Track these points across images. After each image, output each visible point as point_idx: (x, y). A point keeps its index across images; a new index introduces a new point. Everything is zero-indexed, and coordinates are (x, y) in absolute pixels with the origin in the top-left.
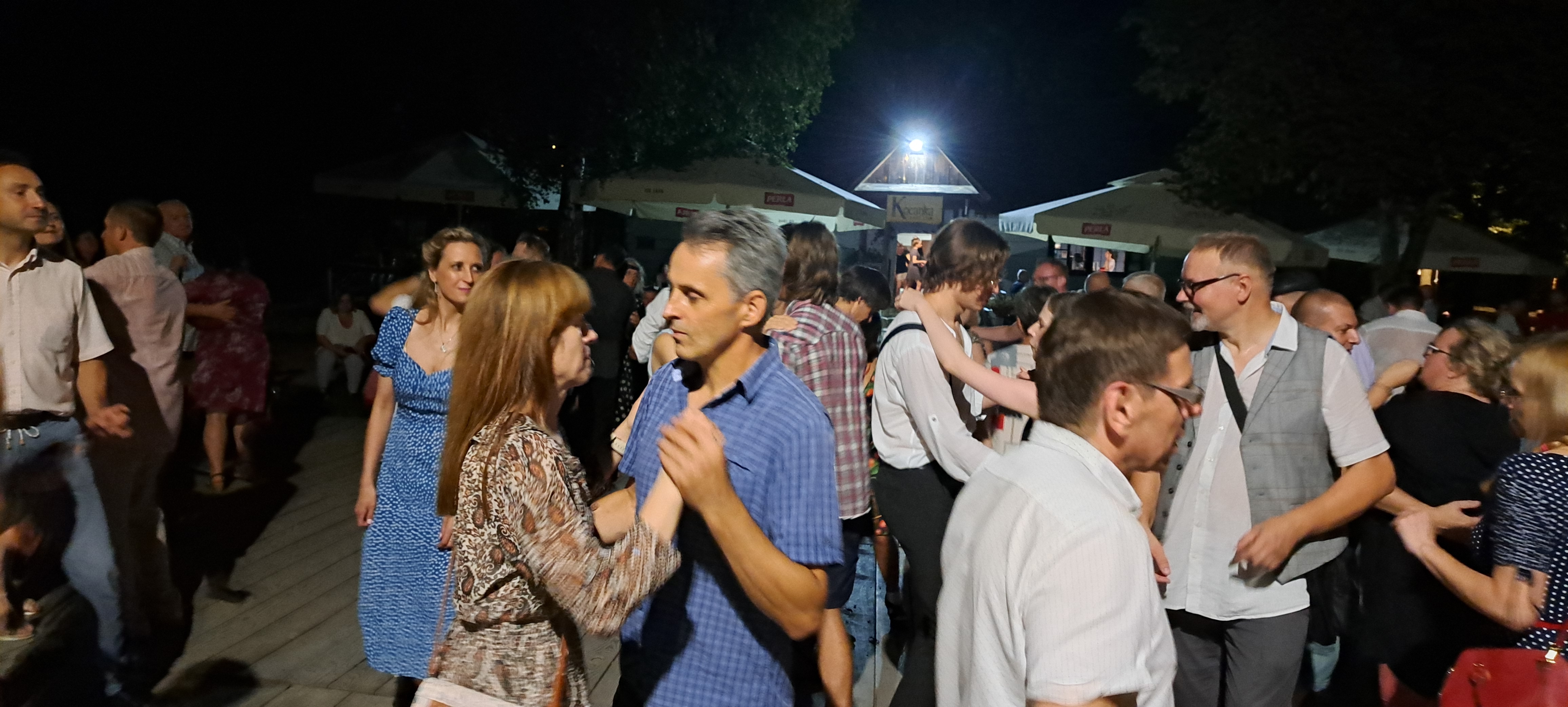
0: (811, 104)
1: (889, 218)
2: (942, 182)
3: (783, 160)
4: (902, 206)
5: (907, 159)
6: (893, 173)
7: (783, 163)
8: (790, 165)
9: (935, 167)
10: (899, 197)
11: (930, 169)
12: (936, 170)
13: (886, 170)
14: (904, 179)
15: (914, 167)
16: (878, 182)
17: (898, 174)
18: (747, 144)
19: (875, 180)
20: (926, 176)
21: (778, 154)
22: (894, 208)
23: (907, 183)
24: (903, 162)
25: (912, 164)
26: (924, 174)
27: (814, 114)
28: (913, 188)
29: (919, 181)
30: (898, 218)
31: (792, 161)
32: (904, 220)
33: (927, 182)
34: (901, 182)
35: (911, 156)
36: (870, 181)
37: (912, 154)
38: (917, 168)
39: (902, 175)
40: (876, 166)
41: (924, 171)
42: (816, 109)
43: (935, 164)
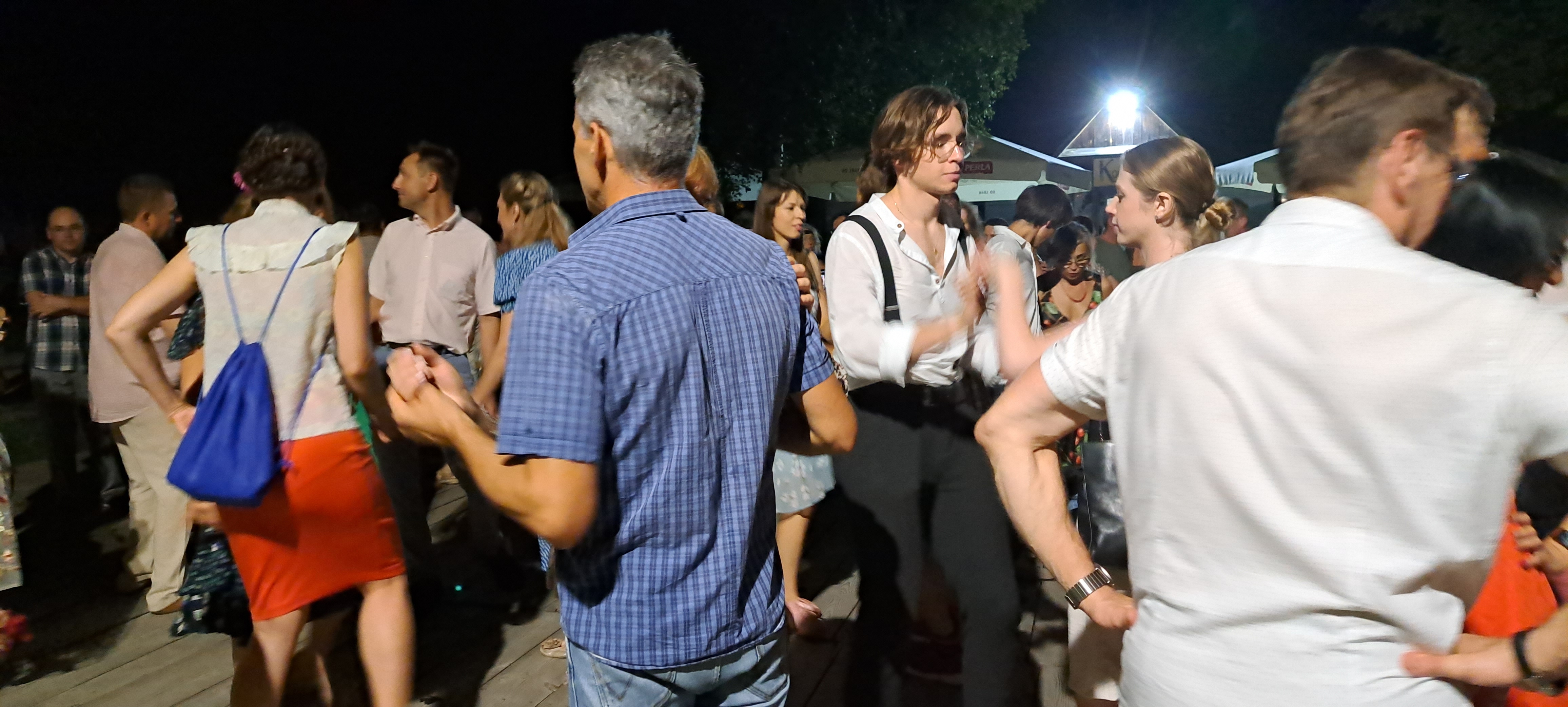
0: (1007, 70)
1: (1097, 184)
3: (980, 129)
4: (1110, 168)
5: (1113, 120)
6: (1099, 137)
7: (980, 132)
8: (988, 134)
9: (1144, 125)
10: (1106, 160)
11: (1138, 127)
12: (1145, 130)
13: (1091, 135)
14: (1111, 141)
15: (1122, 130)
16: (1083, 147)
17: (1103, 137)
19: (1080, 145)
20: (1134, 137)
22: (1101, 172)
23: (1114, 145)
24: (1109, 124)
25: (1119, 126)
26: (1132, 134)
27: (1011, 80)
30: (1107, 181)
31: (989, 129)
34: (1107, 144)
35: (1117, 116)
36: (1075, 146)
38: (1124, 129)
39: (1108, 138)
40: (1081, 130)
41: (1132, 132)
42: (1013, 74)
43: (1144, 123)
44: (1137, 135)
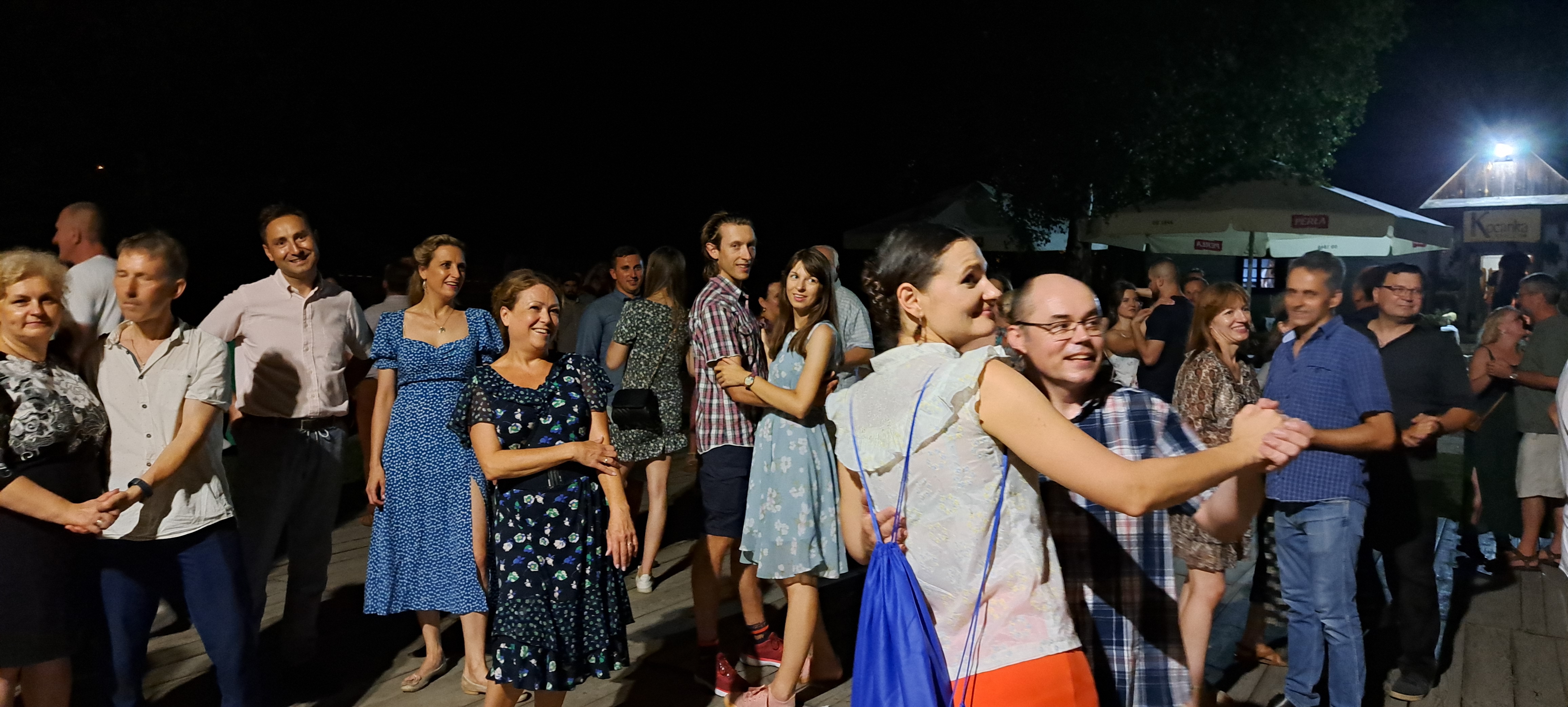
0: (1353, 115)
1: (1468, 238)
2: (1538, 191)
3: (1318, 178)
4: (1485, 223)
5: (1490, 167)
6: (1471, 186)
7: (1317, 182)
8: (1328, 184)
9: (1529, 174)
10: (1479, 213)
11: (1521, 176)
12: (1530, 179)
13: (1461, 183)
14: (1487, 191)
15: (1500, 178)
16: (1450, 198)
17: (1477, 187)
18: (1272, 165)
19: (1446, 195)
20: (1516, 187)
21: (1312, 173)
22: (1473, 226)
23: (1490, 195)
24: (1485, 171)
25: (1498, 173)
26: (1514, 184)
27: (1357, 125)
28: (1498, 201)
29: (1507, 193)
30: (1479, 237)
31: (1330, 179)
32: (1488, 240)
33: (1519, 192)
34: (1482, 195)
35: (1494, 164)
36: (1441, 196)
37: (1496, 161)
38: (1504, 177)
39: (1483, 187)
40: (1447, 180)
41: (1514, 181)
42: (1359, 120)
43: (1529, 171)
44: (1519, 184)
